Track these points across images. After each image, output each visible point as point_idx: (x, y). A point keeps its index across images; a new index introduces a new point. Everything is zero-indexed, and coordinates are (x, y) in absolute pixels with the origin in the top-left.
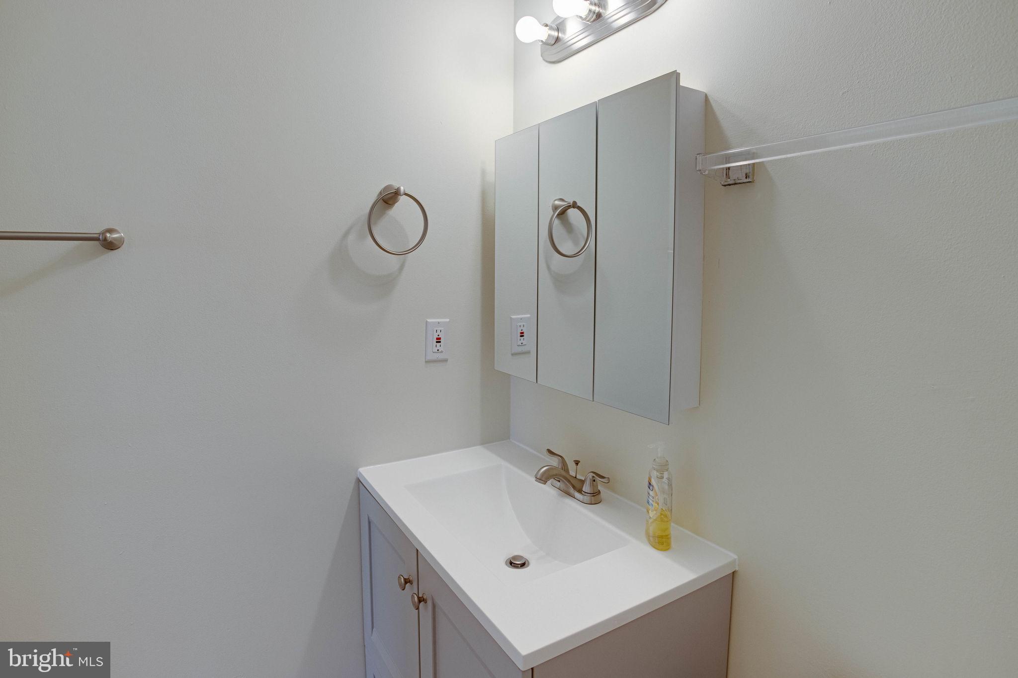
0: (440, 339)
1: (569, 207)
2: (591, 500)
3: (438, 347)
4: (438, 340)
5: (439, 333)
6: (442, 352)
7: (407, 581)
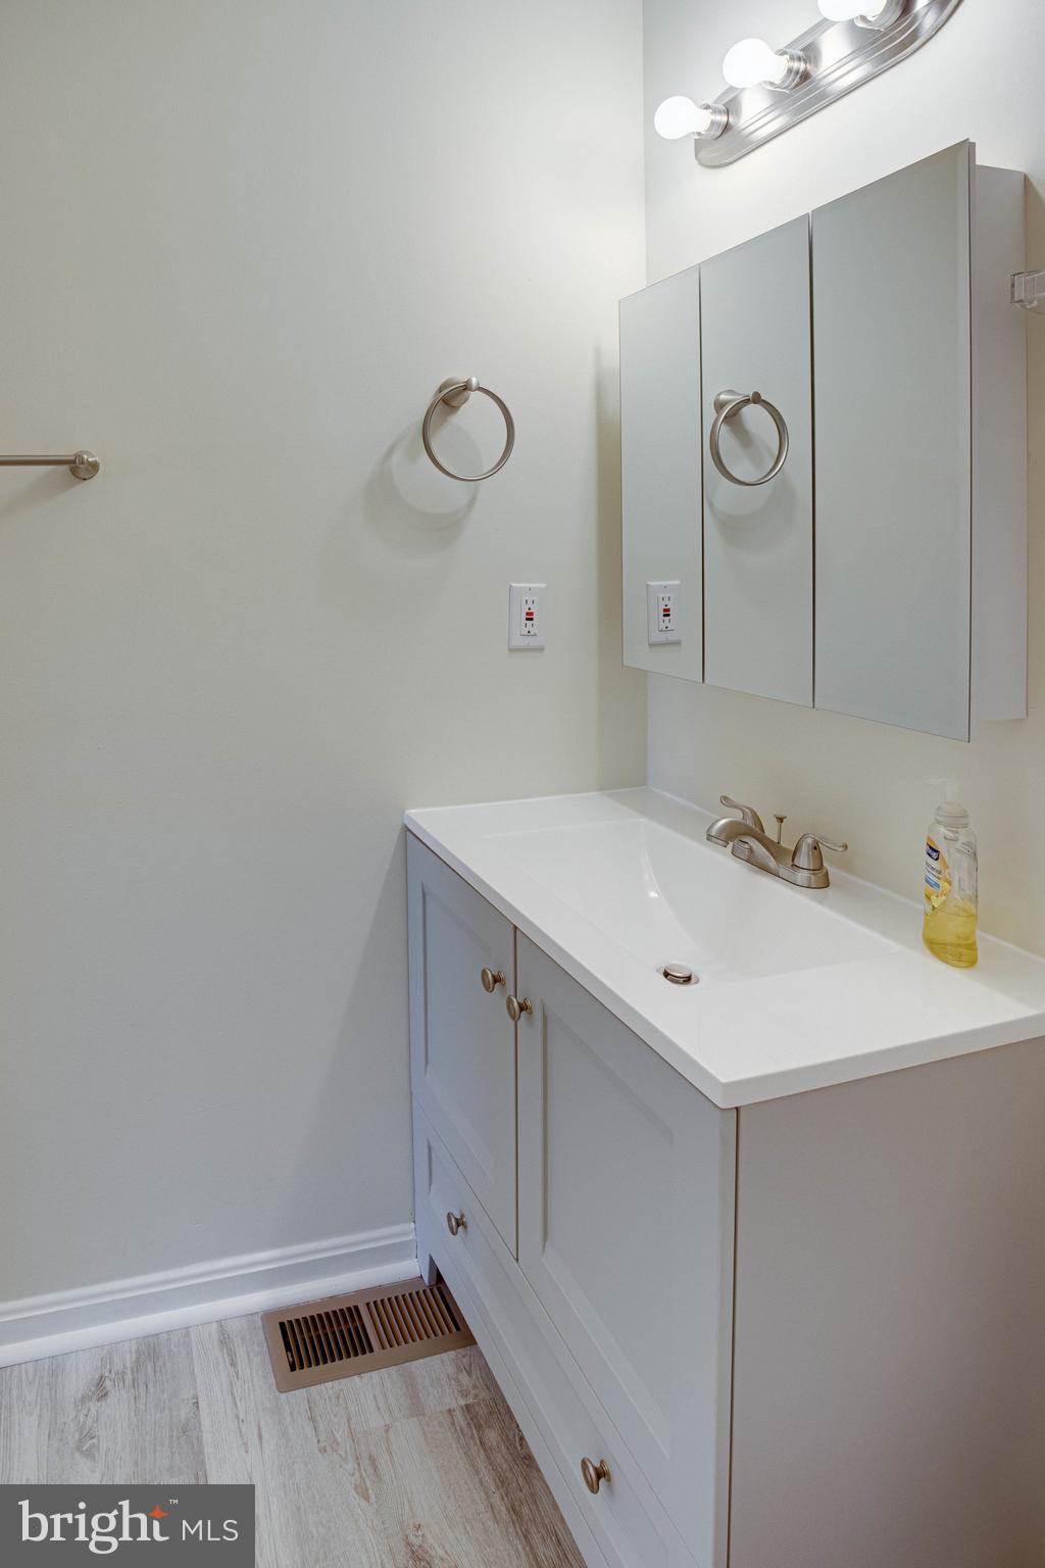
0: (532, 614)
1: (747, 402)
2: (809, 880)
3: (529, 628)
4: (530, 617)
5: (530, 605)
6: (535, 635)
7: (497, 980)
